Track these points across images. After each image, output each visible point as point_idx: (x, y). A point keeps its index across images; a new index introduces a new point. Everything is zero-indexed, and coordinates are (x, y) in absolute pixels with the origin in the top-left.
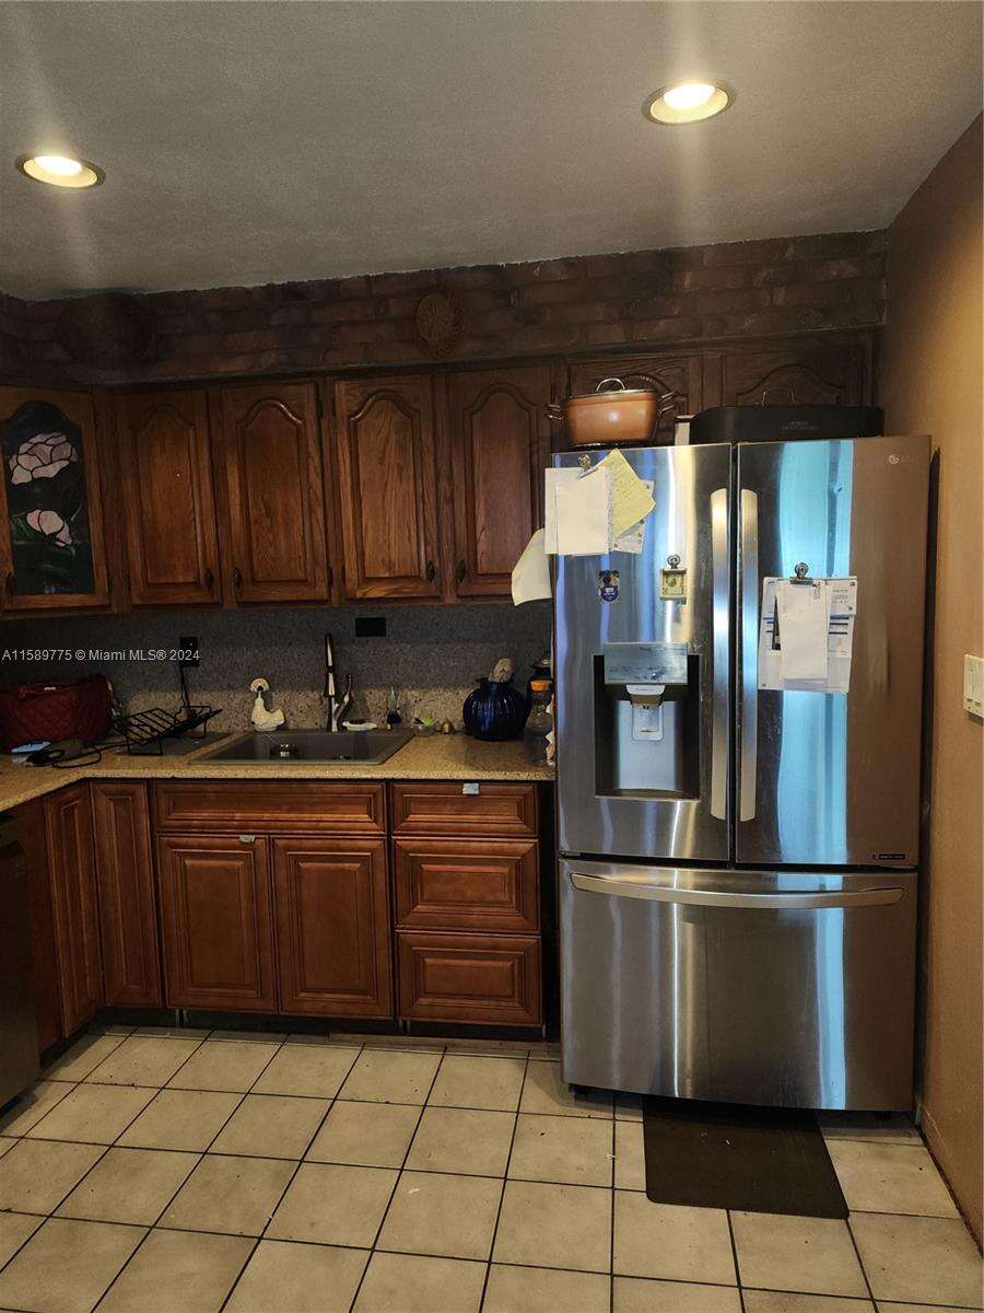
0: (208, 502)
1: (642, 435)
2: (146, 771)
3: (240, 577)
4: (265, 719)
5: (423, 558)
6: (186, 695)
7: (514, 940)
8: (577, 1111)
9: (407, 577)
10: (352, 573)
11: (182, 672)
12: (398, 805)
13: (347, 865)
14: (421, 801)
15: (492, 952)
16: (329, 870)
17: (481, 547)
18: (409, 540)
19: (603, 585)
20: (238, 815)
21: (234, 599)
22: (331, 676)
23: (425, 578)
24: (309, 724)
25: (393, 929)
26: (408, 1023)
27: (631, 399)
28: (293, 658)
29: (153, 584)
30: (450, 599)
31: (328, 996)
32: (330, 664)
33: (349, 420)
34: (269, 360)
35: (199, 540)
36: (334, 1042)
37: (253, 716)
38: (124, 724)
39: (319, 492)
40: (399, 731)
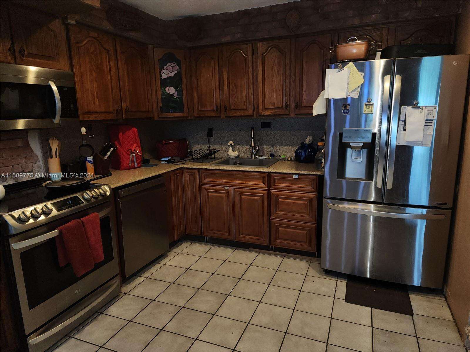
0: (218, 84)
1: (362, 57)
2: (198, 166)
3: (226, 108)
4: (232, 154)
5: (284, 102)
6: (209, 146)
7: (307, 224)
8: (325, 277)
9: (279, 108)
10: (261, 107)
11: (208, 139)
12: (272, 180)
13: (256, 198)
14: (279, 180)
15: (300, 228)
16: (250, 199)
17: (304, 97)
18: (280, 96)
19: (344, 109)
20: (224, 181)
21: (224, 115)
22: (253, 140)
23: (284, 108)
24: (245, 156)
25: (269, 218)
26: (273, 247)
27: (359, 44)
28: (241, 135)
29: (201, 110)
30: (292, 115)
31: (249, 236)
32: (253, 136)
33: (262, 56)
34: (238, 36)
35: (214, 96)
36: (251, 251)
37: (229, 153)
38: (191, 153)
39: (252, 80)
40: (274, 159)
